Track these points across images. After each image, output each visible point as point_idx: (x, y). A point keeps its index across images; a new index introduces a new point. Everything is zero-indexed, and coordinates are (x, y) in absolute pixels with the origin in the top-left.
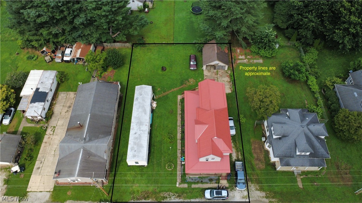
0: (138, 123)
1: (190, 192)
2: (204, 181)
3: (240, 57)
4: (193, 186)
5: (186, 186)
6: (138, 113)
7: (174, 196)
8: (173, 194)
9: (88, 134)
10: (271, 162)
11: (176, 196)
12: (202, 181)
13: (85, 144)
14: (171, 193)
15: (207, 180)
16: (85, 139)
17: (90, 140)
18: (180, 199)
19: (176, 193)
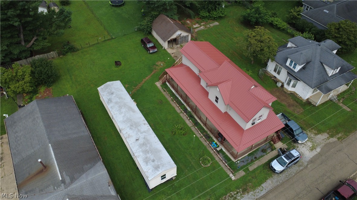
0: (132, 126)
1: (253, 178)
2: (257, 156)
3: (195, 26)
4: (251, 168)
5: (242, 173)
6: (123, 115)
7: (239, 193)
8: (235, 193)
9: (64, 173)
10: (304, 101)
11: (240, 192)
12: (256, 158)
13: (69, 188)
14: (231, 193)
15: (259, 154)
16: (63, 181)
17: (73, 180)
18: (248, 193)
19: (238, 188)
